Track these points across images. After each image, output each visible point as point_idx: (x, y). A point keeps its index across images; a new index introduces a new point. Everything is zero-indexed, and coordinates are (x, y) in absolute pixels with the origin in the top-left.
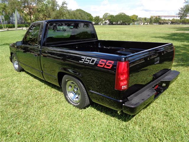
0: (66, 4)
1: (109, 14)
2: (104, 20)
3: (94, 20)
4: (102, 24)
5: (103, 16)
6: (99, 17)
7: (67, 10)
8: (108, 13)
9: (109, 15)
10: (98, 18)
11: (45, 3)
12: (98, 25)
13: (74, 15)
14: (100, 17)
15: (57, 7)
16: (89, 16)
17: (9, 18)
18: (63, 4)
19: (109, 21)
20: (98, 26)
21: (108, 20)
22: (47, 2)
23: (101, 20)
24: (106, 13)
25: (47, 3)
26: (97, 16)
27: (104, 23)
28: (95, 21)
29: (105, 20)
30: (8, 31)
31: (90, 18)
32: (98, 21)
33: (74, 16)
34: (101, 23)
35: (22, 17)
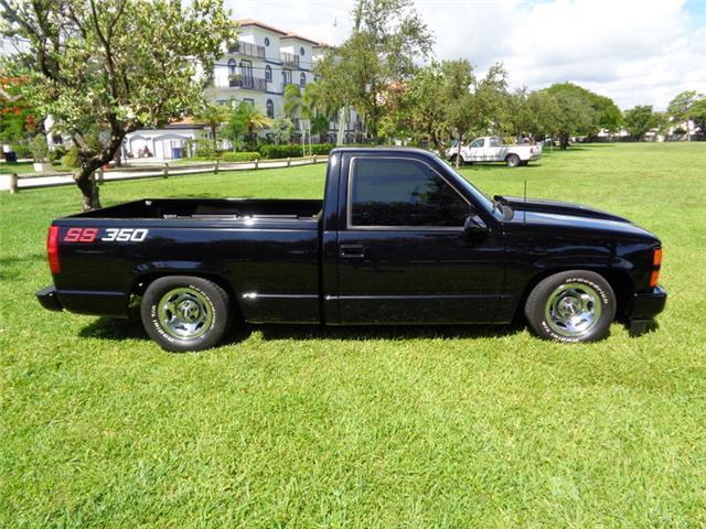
0: (504, 74)
1: (700, 95)
2: (671, 119)
3: (625, 120)
4: (661, 138)
5: (668, 105)
6: (648, 109)
7: (505, 94)
8: (694, 93)
9: (698, 99)
10: (647, 114)
11: (435, 75)
12: (644, 141)
13: (535, 109)
14: (654, 110)
15: (469, 83)
16: (602, 109)
17: (327, 125)
18: (491, 76)
19: (696, 122)
20: (644, 144)
21: (691, 123)
22: (444, 70)
23: (659, 121)
24: (686, 93)
25: (441, 74)
26: (643, 106)
27: (671, 133)
28: (631, 125)
29: (677, 120)
30: (315, 163)
31: (608, 117)
32: (643, 124)
33: (535, 112)
34: (657, 133)
35: (363, 121)
